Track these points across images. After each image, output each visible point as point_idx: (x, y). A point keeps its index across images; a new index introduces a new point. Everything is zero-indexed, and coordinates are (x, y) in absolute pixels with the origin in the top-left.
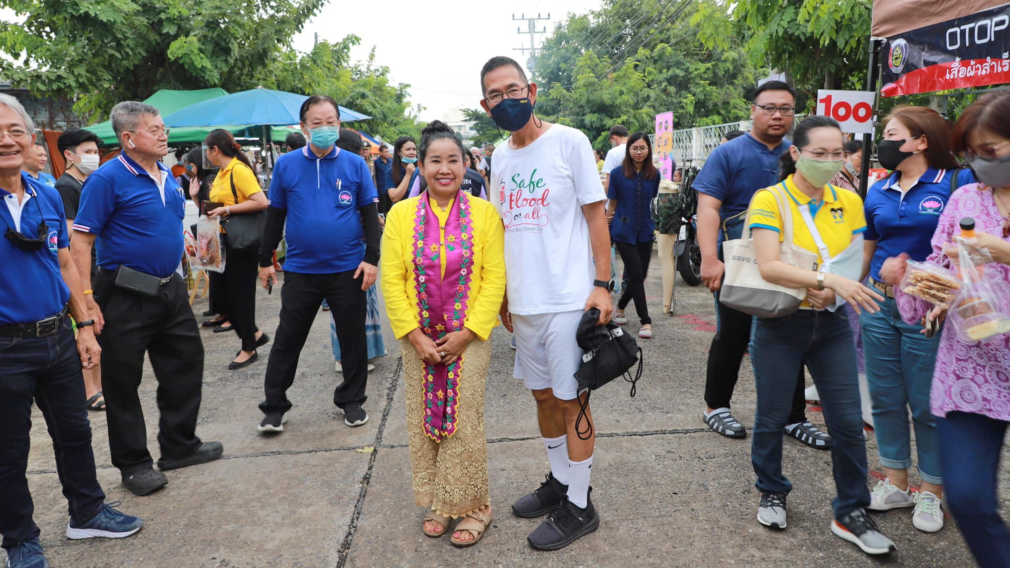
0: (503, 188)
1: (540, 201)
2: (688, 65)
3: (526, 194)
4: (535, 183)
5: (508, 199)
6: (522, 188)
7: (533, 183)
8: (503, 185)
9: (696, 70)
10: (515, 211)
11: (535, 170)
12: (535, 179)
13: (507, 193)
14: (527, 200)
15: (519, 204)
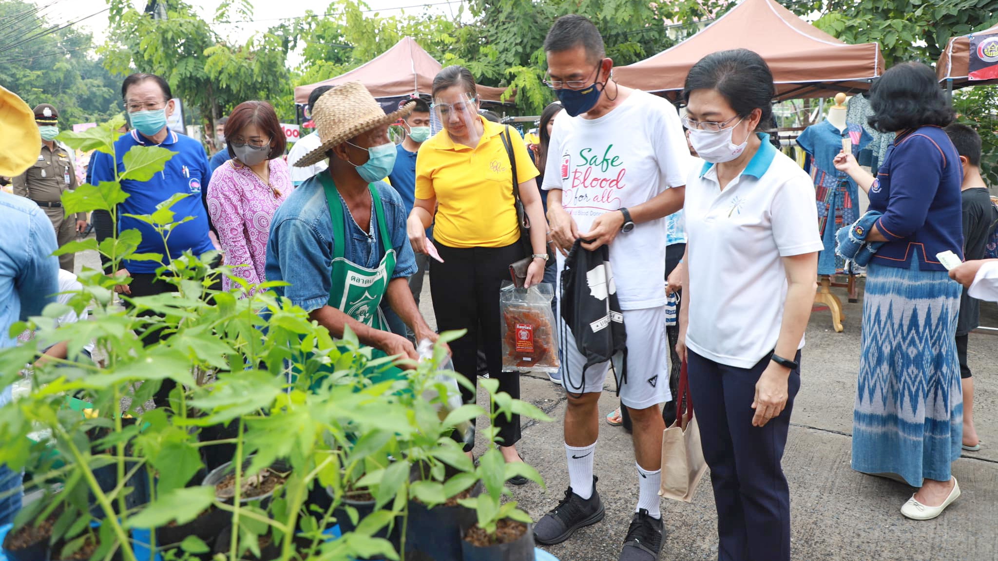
0: (567, 161)
1: (615, 183)
2: (14, 71)
3: (596, 172)
4: (610, 162)
5: (572, 176)
6: (593, 166)
7: (607, 160)
8: (567, 157)
9: (25, 76)
10: (582, 191)
11: (611, 146)
12: (610, 156)
13: (572, 169)
14: (598, 180)
15: (587, 183)
